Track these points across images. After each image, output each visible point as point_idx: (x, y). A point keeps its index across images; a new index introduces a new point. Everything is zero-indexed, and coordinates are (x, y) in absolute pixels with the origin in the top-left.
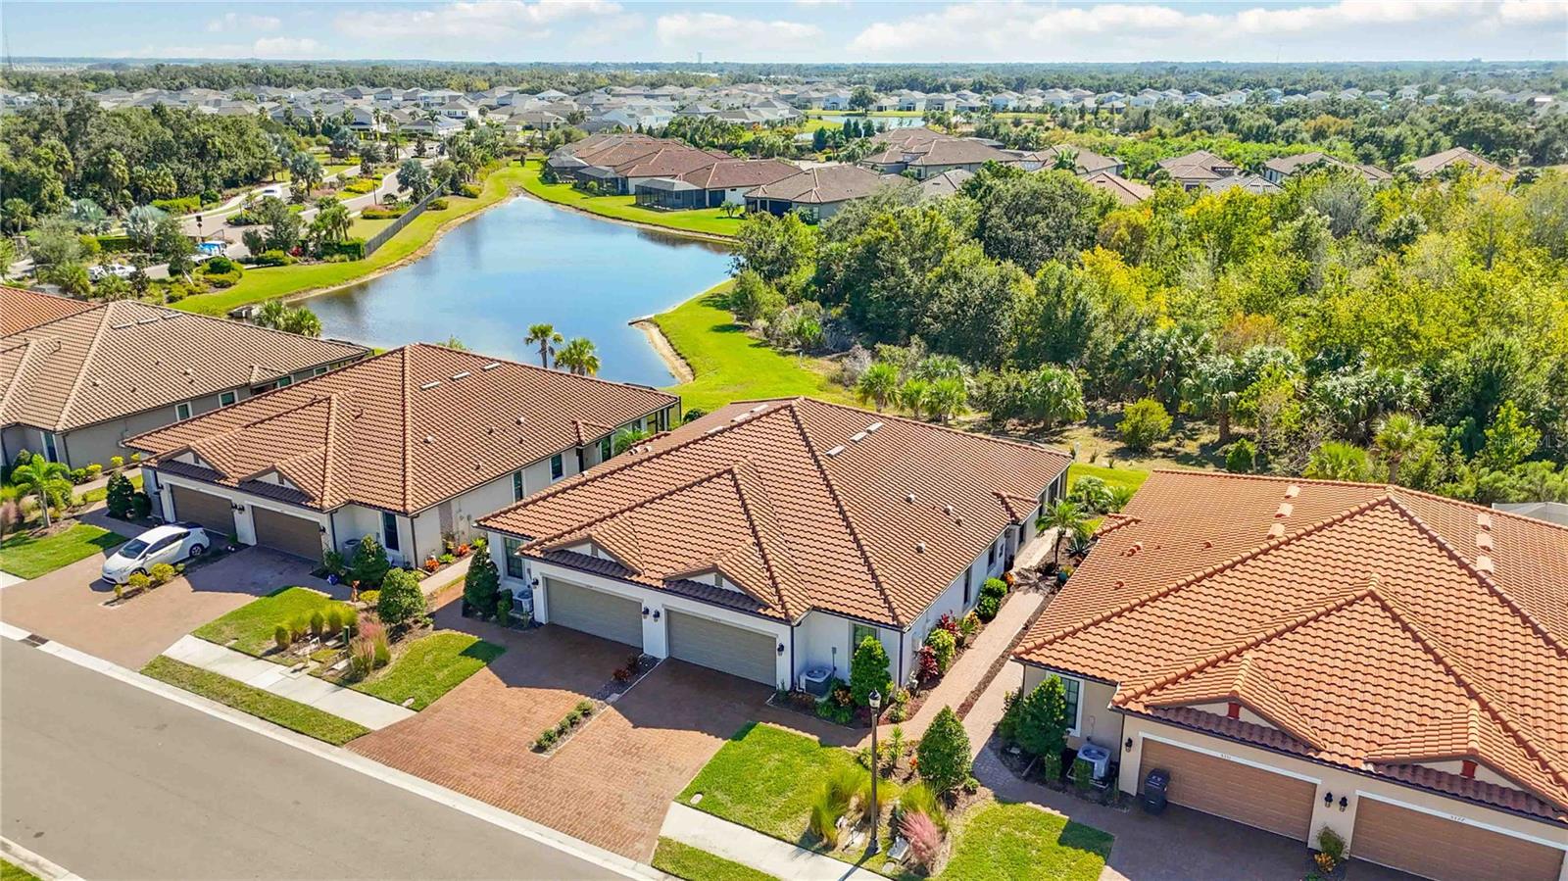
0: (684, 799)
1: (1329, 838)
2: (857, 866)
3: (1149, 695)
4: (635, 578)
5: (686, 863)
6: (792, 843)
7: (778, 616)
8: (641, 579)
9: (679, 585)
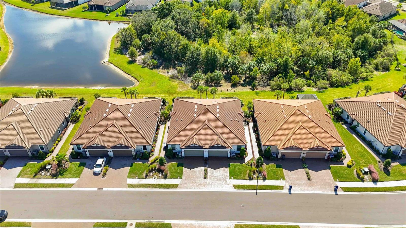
0: (231, 178)
1: (303, 157)
3: (282, 147)
5: (239, 187)
6: (248, 179)
7: (229, 148)
8: (204, 148)
9: (211, 147)
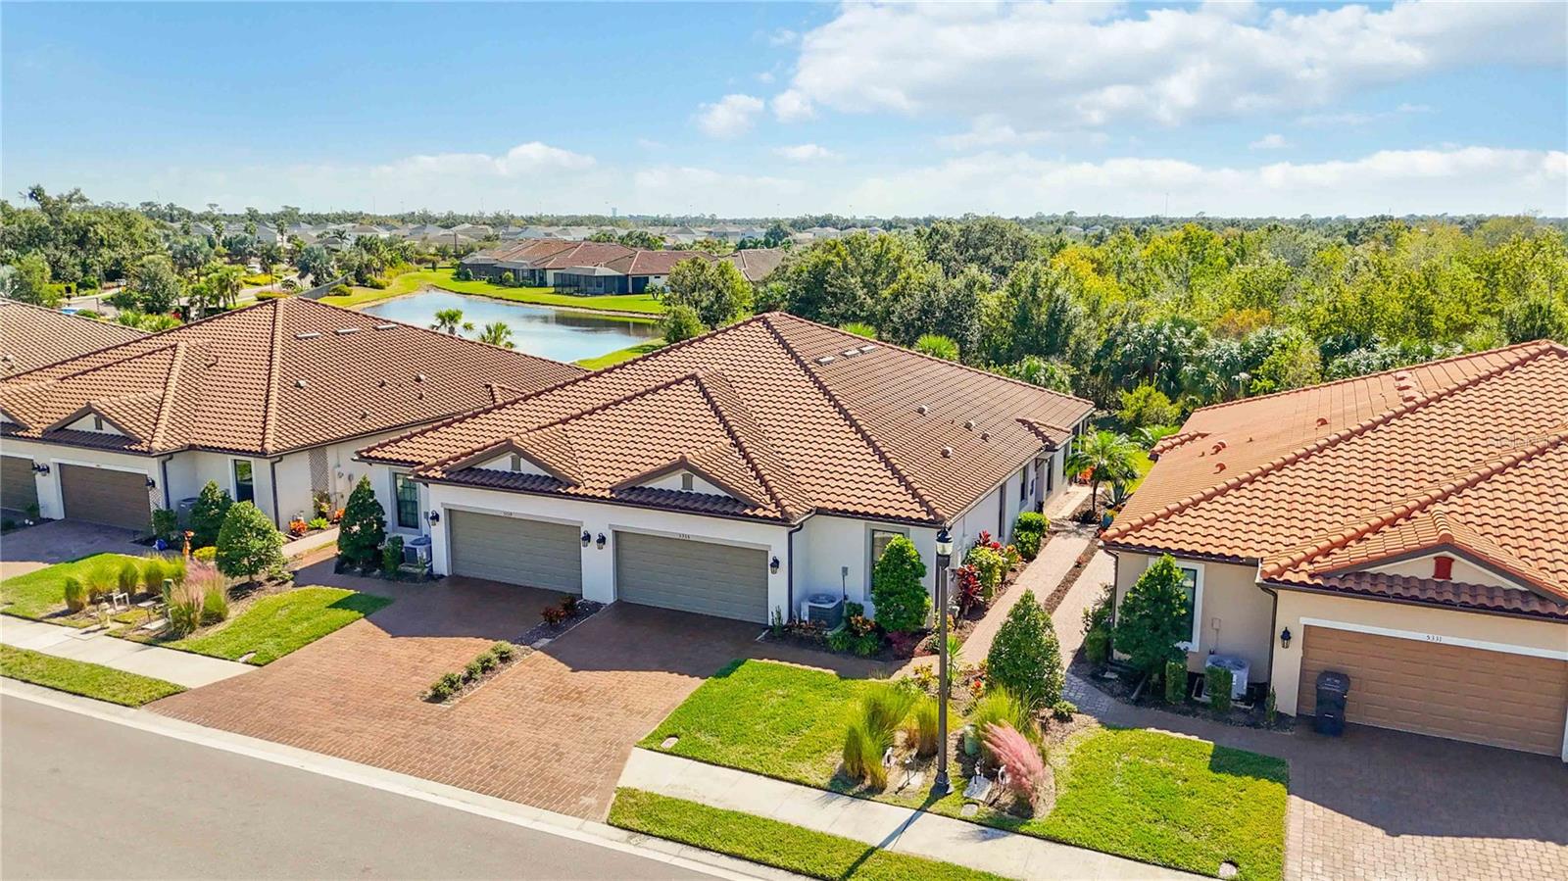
0: (652, 744)
2: (922, 810)
3: (1311, 563)
4: (571, 490)
5: (662, 816)
6: (818, 787)
7: (771, 515)
8: (581, 491)
9: (633, 494)
